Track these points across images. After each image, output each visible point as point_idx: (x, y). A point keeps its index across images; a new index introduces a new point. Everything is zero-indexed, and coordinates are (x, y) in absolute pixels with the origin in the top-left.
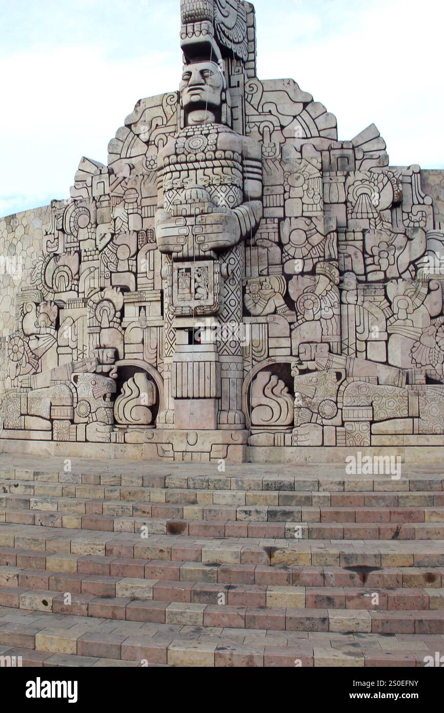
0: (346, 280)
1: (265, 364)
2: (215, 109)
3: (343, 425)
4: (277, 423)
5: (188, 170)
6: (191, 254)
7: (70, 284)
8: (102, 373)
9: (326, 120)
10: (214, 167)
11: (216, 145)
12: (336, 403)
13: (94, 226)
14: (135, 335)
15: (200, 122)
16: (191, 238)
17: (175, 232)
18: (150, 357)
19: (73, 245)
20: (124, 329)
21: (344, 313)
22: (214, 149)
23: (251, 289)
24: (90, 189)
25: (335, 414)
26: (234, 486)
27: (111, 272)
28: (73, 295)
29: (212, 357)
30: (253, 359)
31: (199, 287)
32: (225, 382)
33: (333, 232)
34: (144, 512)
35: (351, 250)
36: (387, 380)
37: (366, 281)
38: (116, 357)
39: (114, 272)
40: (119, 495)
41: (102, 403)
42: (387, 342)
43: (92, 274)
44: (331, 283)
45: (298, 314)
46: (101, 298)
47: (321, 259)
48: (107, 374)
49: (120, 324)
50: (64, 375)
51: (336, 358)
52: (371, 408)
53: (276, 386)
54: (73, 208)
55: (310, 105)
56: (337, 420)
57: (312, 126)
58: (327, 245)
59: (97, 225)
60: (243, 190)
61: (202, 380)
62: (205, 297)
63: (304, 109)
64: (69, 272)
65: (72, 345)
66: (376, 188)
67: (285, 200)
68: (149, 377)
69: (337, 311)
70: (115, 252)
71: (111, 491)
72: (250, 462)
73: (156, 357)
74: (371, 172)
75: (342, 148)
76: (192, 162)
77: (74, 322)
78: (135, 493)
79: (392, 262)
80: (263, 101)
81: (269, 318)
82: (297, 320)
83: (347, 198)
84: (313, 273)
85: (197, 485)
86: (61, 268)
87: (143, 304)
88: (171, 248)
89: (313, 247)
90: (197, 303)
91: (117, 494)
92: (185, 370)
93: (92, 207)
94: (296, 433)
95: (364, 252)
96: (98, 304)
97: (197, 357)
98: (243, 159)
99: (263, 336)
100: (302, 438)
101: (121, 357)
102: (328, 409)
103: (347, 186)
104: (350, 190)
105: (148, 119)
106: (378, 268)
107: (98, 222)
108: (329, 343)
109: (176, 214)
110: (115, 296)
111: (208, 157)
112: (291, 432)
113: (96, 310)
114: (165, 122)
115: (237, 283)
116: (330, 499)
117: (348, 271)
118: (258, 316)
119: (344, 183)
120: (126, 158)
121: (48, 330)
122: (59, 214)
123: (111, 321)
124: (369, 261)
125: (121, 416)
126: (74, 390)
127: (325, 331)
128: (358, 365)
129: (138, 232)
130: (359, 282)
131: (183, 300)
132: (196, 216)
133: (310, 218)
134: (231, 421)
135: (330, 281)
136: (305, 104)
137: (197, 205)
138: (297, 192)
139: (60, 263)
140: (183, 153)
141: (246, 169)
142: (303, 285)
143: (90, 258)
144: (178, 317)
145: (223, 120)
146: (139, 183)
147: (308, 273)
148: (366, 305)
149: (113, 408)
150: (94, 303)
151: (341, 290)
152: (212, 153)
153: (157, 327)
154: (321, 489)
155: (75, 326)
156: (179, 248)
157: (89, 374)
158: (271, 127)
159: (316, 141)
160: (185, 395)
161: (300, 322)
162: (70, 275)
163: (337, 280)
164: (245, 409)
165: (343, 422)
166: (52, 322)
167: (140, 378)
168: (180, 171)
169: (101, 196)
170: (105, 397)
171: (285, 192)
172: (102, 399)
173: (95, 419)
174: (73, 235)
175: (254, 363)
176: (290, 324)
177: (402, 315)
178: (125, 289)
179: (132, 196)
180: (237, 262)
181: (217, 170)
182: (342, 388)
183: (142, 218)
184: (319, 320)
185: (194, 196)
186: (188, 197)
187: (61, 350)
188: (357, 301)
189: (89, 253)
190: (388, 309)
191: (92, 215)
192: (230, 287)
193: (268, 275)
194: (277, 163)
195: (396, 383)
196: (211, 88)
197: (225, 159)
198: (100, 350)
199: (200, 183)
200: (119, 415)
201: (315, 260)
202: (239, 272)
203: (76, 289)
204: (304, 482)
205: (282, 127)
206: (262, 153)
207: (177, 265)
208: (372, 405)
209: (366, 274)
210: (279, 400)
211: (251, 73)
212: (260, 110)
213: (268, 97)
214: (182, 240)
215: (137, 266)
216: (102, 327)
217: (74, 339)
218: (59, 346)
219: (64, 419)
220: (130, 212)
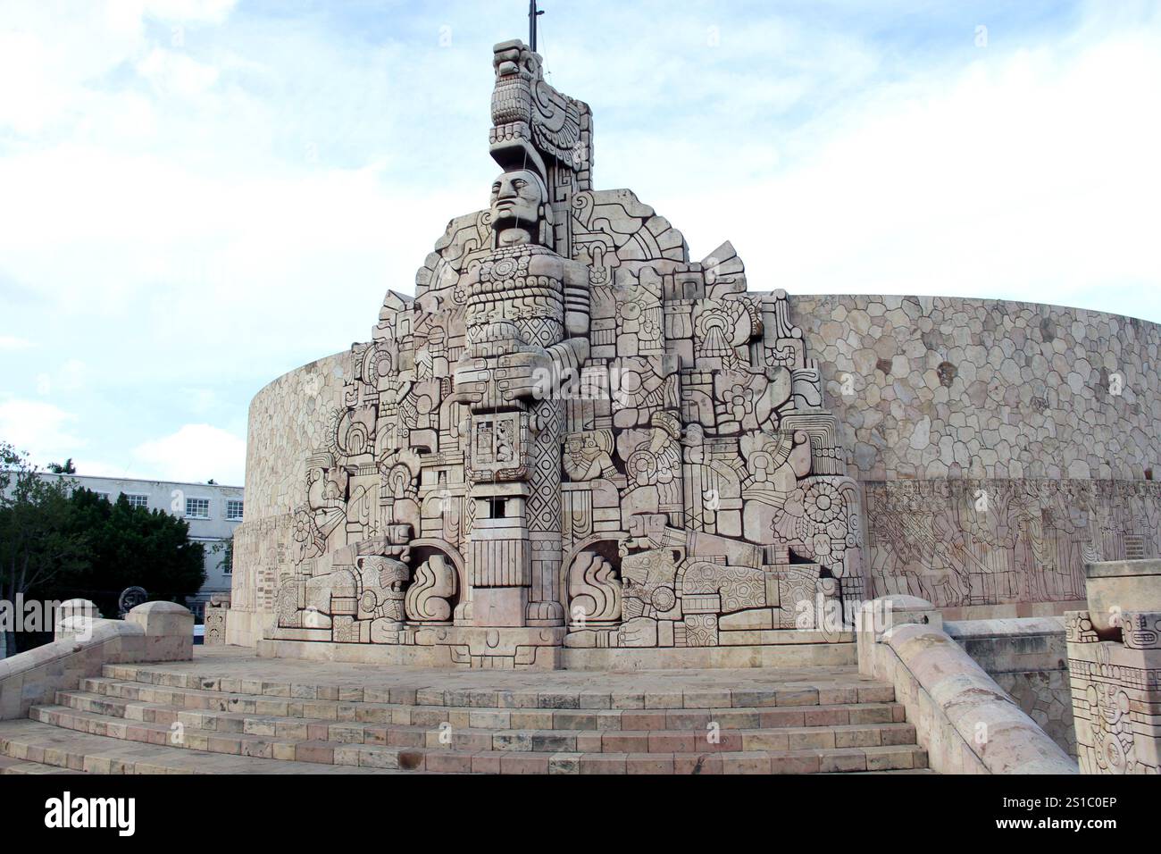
0: (689, 434)
1: (588, 542)
2: (532, 228)
3: (682, 620)
4: (602, 618)
5: (494, 301)
6: (492, 404)
7: (365, 446)
8: (392, 556)
9: (670, 238)
10: (525, 296)
11: (527, 269)
12: (674, 590)
13: (396, 373)
14: (433, 508)
15: (510, 243)
16: (492, 384)
17: (473, 377)
18: (450, 534)
19: (371, 397)
20: (421, 500)
21: (688, 475)
22: (525, 274)
23: (572, 448)
24: (393, 328)
25: (672, 604)
26: (502, 703)
27: (410, 430)
28: (368, 458)
29: (518, 534)
30: (573, 536)
31: (502, 445)
32: (537, 565)
33: (673, 373)
34: (378, 738)
35: (697, 396)
36: (738, 560)
37: (717, 435)
38: (411, 534)
39: (413, 430)
40: (354, 714)
41: (390, 594)
42: (742, 511)
43: (390, 433)
44: (670, 438)
45: (630, 477)
46: (395, 462)
47: (659, 408)
48: (397, 557)
49: (417, 494)
50: (349, 559)
51: (674, 533)
52: (718, 596)
53: (600, 570)
54: (373, 351)
55: (650, 220)
56: (676, 613)
57: (653, 246)
58: (666, 391)
59: (399, 372)
60: (563, 324)
61: (505, 564)
62: (509, 458)
63: (643, 225)
64: (364, 430)
65: (363, 521)
66: (729, 319)
67: (617, 336)
68: (448, 561)
69: (677, 473)
70: (414, 404)
71: (345, 709)
72: (565, 669)
73: (458, 535)
74: (724, 299)
75: (689, 271)
76: (499, 291)
77: (365, 492)
78: (374, 711)
79: (749, 410)
80: (594, 216)
81: (594, 484)
82: (628, 485)
83: (694, 332)
84: (648, 426)
85: (455, 701)
86: (356, 426)
87: (443, 468)
88: (469, 397)
89: (650, 393)
90: (499, 466)
91: (351, 713)
92: (485, 550)
93: (393, 350)
94: (623, 629)
95: (714, 398)
96: (391, 469)
97: (501, 534)
98: (563, 287)
99: (586, 506)
100: (631, 637)
101: (417, 535)
102: (663, 599)
103: (694, 318)
104: (698, 322)
105: (460, 243)
106: (731, 417)
107: (400, 369)
108: (667, 514)
109: (475, 355)
110: (410, 459)
111: (518, 284)
112: (618, 630)
113: (389, 476)
114: (479, 246)
115: (552, 439)
116: (621, 720)
117: (695, 422)
118: (580, 481)
119: (691, 314)
120: (435, 290)
121: (337, 503)
122: (359, 360)
123: (407, 490)
124: (720, 409)
125: (414, 611)
126: (358, 578)
127: (663, 498)
128: (701, 542)
129: (441, 379)
130: (706, 435)
131: (483, 462)
132: (499, 356)
133: (645, 357)
134: (543, 615)
135: (669, 435)
136: (645, 220)
137: (500, 343)
138: (631, 326)
139: (354, 420)
140: (489, 281)
141: (567, 299)
142: (635, 441)
143: (389, 412)
144: (477, 483)
145: (541, 239)
146: (445, 320)
147: (643, 426)
148: (715, 464)
149: (404, 600)
150: (387, 468)
151: (683, 447)
152: (522, 280)
153: (459, 497)
154: (614, 706)
155: (367, 497)
156: (478, 397)
157: (375, 557)
158: (603, 247)
159: (658, 264)
160: (485, 583)
161: (632, 487)
162: (365, 434)
163: (677, 434)
164: (564, 601)
165: (683, 615)
166: (342, 493)
167: (436, 561)
168: (484, 303)
169: (404, 337)
170: (393, 586)
171: (617, 326)
172: (390, 588)
173: (381, 614)
174: (372, 384)
175: (575, 540)
176: (620, 490)
177: (760, 476)
178: (423, 450)
179: (437, 336)
180: (552, 414)
181: (529, 300)
182: (681, 571)
183: (449, 362)
184: (655, 485)
185: (497, 332)
186: (490, 334)
187: (351, 527)
188: (703, 459)
189: (387, 407)
190: (743, 470)
191: (394, 360)
192: (544, 445)
193: (595, 429)
194: (607, 291)
195: (751, 563)
196: (524, 201)
197: (538, 286)
198: (391, 527)
199: (509, 317)
200: (411, 609)
201: (652, 410)
202: (555, 426)
203: (372, 451)
204: (592, 696)
205: (617, 248)
206: (590, 280)
207: (476, 418)
208: (718, 593)
209: (716, 426)
210: (604, 588)
211: (584, 184)
212: (590, 228)
213: (599, 211)
214: (481, 387)
215: (439, 422)
216: (396, 497)
217: (365, 513)
218: (348, 523)
219: (346, 615)
220: (435, 354)
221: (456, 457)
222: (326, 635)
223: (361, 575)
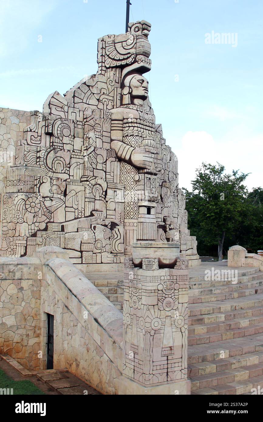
7: (65, 169)
10: (152, 131)
13: (73, 137)
14: (112, 206)
16: (153, 164)
17: (148, 159)
18: (118, 218)
19: (59, 144)
20: (107, 202)
22: (152, 122)
24: (66, 114)
27: (94, 169)
28: (66, 176)
33: (166, 169)
41: (108, 242)
43: (78, 166)
45: (163, 204)
46: (95, 183)
49: (105, 199)
50: (87, 225)
53: (163, 235)
54: (59, 122)
58: (165, 175)
59: (74, 137)
64: (64, 162)
65: (75, 206)
66: (167, 153)
70: (96, 158)
73: (121, 218)
76: (145, 125)
77: (76, 193)
86: (59, 158)
87: (116, 190)
89: (162, 175)
93: (72, 126)
95: (168, 180)
96: (94, 186)
105: (100, 88)
107: (75, 136)
108: (170, 217)
110: (103, 183)
113: (92, 189)
114: (108, 93)
120: (87, 103)
121: (59, 196)
122: (50, 123)
123: (101, 197)
125: (114, 249)
126: (93, 234)
127: (169, 212)
129: (107, 150)
135: (170, 191)
139: (57, 155)
140: (142, 120)
143: (77, 157)
146: (102, 122)
148: (174, 203)
152: (151, 124)
153: (121, 203)
155: (77, 196)
156: (149, 168)
161: (164, 207)
162: (65, 164)
166: (62, 192)
169: (77, 121)
172: (108, 239)
173: (104, 251)
174: (59, 138)
176: (162, 208)
179: (98, 128)
182: (180, 237)
183: (103, 142)
184: (168, 207)
187: (67, 209)
189: (76, 154)
190: (178, 205)
191: (72, 130)
198: (95, 212)
199: (148, 137)
201: (162, 181)
203: (68, 173)
208: (186, 244)
214: (150, 164)
215: (106, 168)
216: (96, 199)
217: (76, 203)
218: (66, 207)
219: (89, 251)
220: (97, 136)
221: (122, 186)
222: (79, 261)
223: (95, 233)
